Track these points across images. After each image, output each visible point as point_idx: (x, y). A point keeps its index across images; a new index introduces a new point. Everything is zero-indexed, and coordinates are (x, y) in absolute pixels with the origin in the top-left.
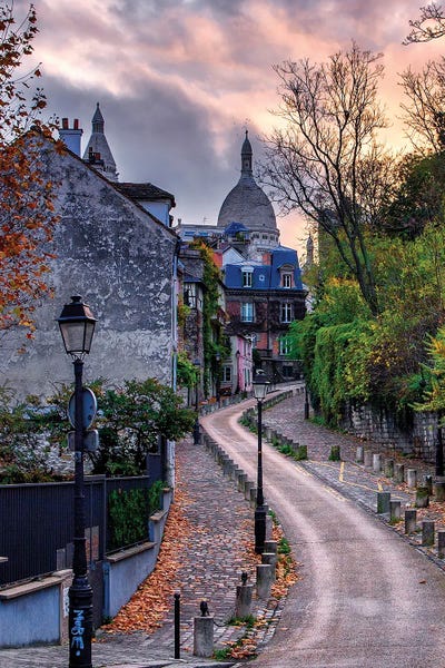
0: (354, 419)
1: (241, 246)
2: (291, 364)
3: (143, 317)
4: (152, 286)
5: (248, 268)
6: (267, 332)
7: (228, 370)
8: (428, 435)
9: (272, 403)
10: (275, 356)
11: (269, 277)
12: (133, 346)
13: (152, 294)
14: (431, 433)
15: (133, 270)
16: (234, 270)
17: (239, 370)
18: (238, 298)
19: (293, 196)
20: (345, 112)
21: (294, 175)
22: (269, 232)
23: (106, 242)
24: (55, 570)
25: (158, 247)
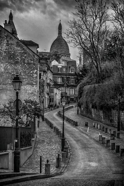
0: (93, 114)
1: (58, 59)
2: (73, 98)
3: (29, 81)
4: (31, 72)
5: (60, 67)
6: (66, 87)
7: (53, 99)
8: (116, 119)
9: (67, 109)
10: (68, 95)
11: (67, 69)
12: (26, 90)
13: (31, 74)
14: (116, 118)
15: (26, 67)
16: (55, 67)
17: (56, 99)
18: (57, 76)
19: (78, 41)
20: (96, 15)
21: (79, 35)
22: (67, 54)
23: (18, 58)
24: (7, 150)
25: (34, 60)
